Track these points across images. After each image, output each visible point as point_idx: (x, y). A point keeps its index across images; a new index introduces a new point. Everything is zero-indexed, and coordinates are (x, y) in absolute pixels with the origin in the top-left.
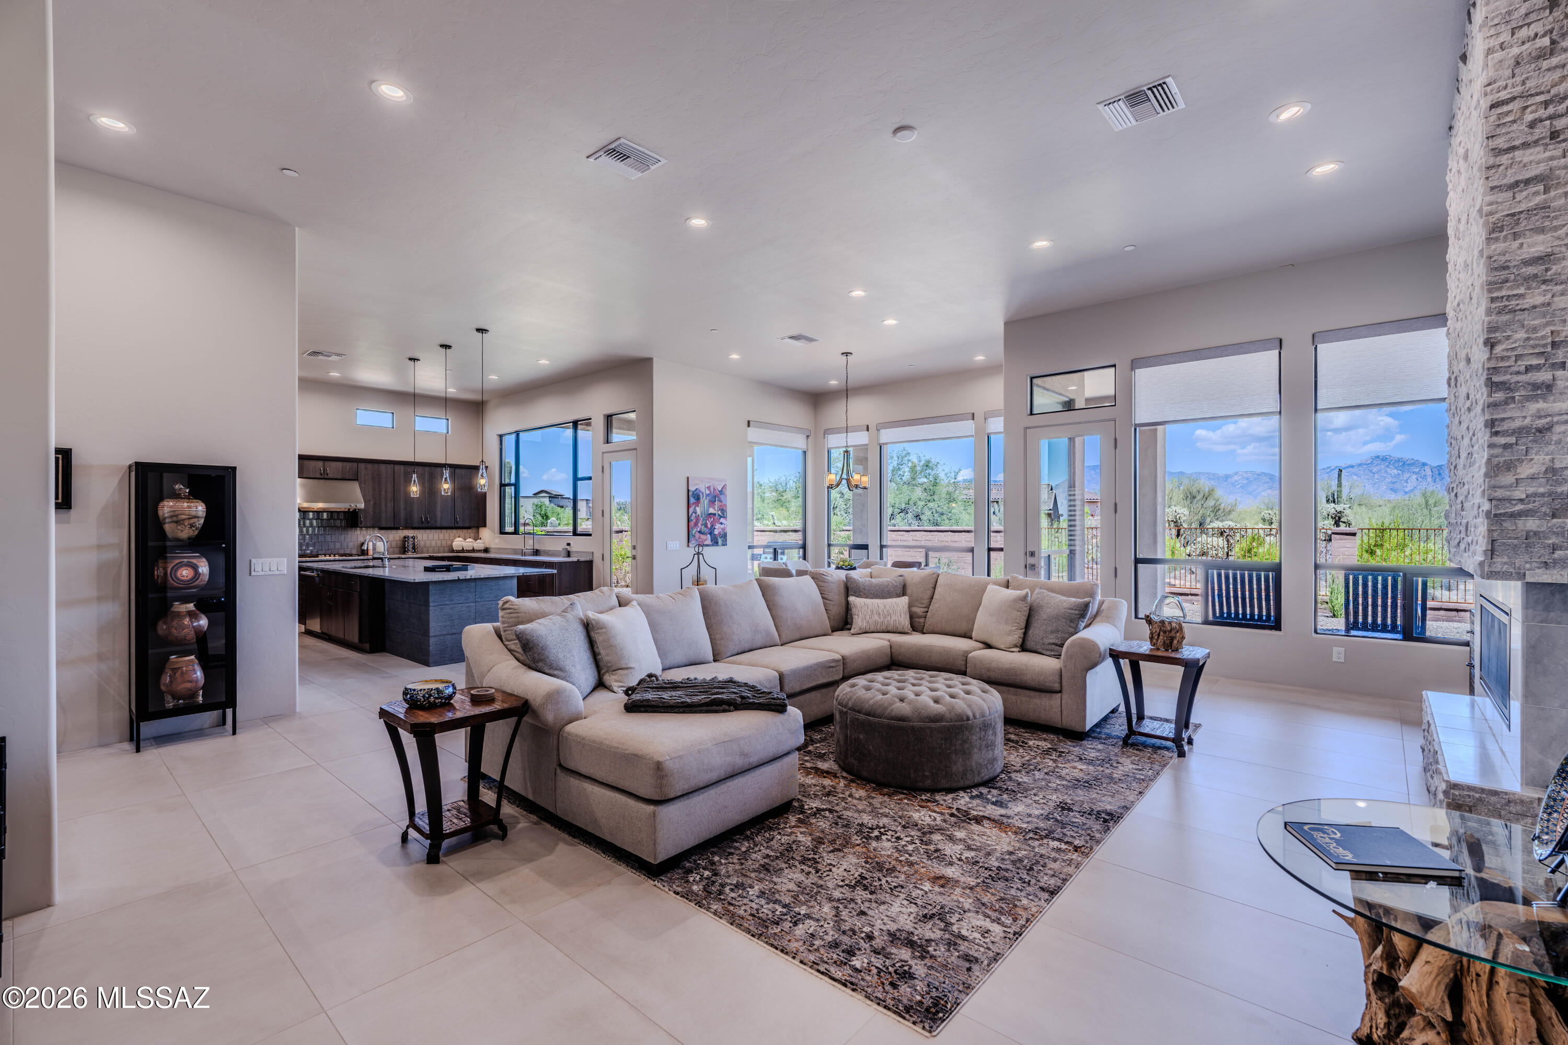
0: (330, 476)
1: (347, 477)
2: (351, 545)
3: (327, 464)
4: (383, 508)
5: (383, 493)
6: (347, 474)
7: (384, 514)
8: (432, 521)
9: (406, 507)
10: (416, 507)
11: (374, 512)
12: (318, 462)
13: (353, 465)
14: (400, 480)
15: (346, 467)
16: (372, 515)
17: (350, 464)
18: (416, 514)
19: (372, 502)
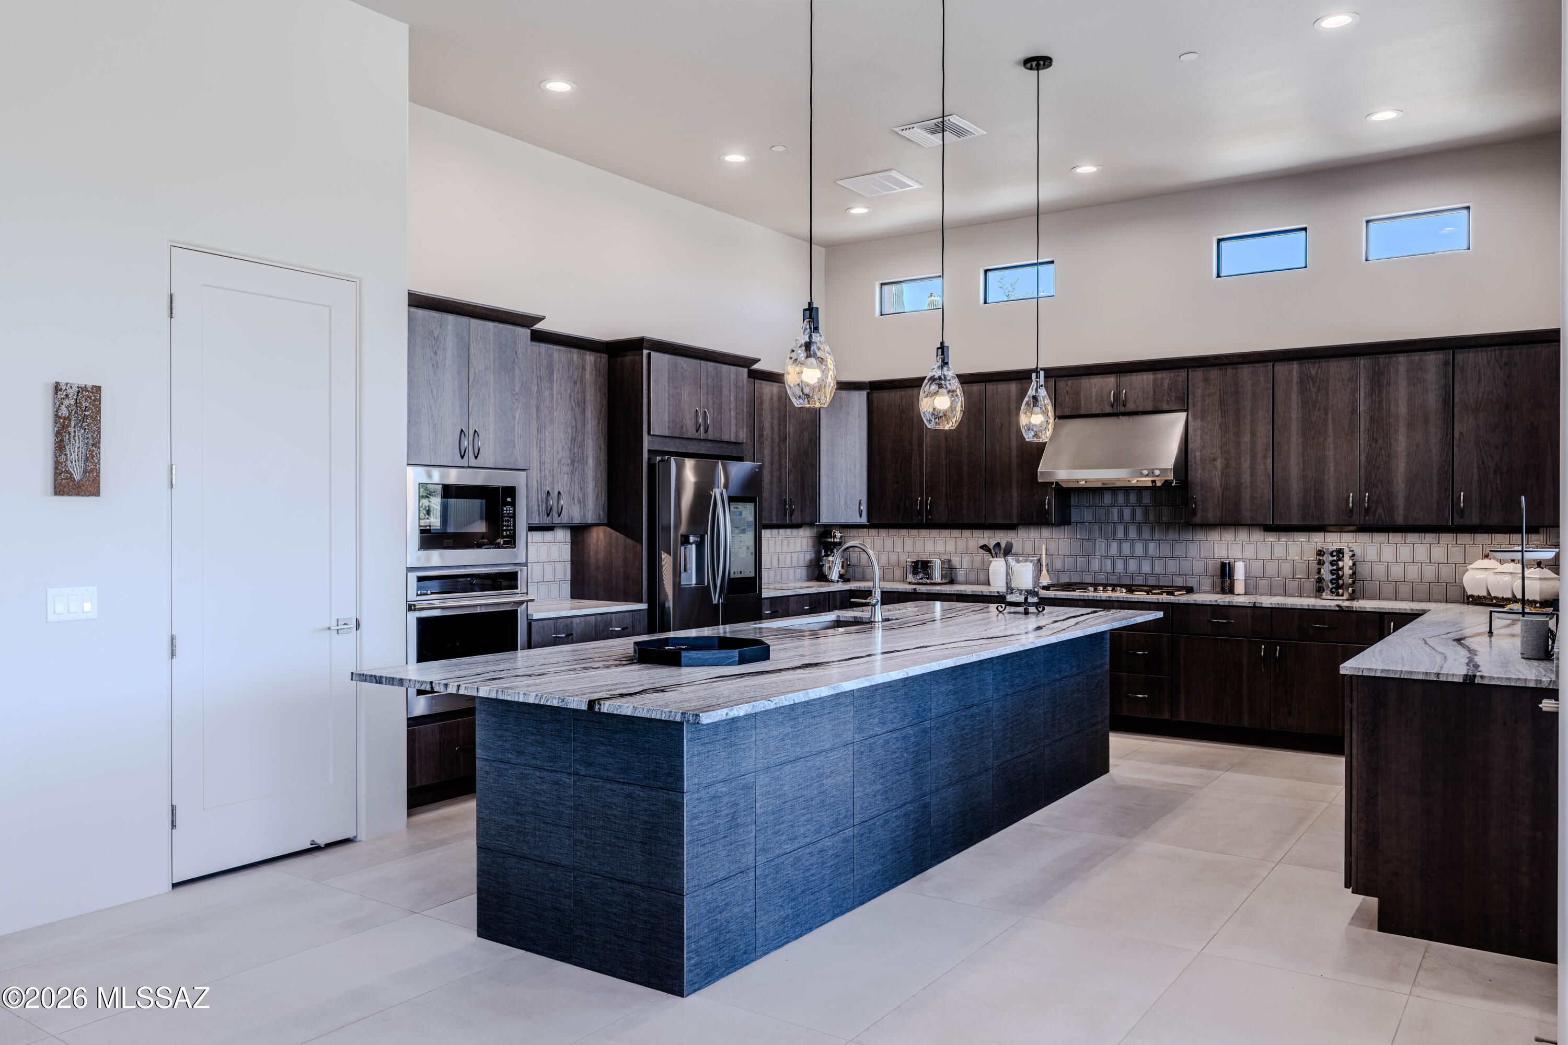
0: (1131, 406)
1: (1165, 407)
2: (1199, 566)
3: (1124, 379)
4: (1246, 478)
5: (1246, 439)
6: (1165, 398)
7: (1249, 490)
8: (1380, 511)
9: (1304, 470)
10: (1332, 470)
11: (1225, 488)
12: (1106, 377)
13: (1178, 376)
14: (1290, 400)
15: (1162, 383)
16: (1220, 496)
17: (1172, 375)
18: (1332, 492)
19: (1219, 463)
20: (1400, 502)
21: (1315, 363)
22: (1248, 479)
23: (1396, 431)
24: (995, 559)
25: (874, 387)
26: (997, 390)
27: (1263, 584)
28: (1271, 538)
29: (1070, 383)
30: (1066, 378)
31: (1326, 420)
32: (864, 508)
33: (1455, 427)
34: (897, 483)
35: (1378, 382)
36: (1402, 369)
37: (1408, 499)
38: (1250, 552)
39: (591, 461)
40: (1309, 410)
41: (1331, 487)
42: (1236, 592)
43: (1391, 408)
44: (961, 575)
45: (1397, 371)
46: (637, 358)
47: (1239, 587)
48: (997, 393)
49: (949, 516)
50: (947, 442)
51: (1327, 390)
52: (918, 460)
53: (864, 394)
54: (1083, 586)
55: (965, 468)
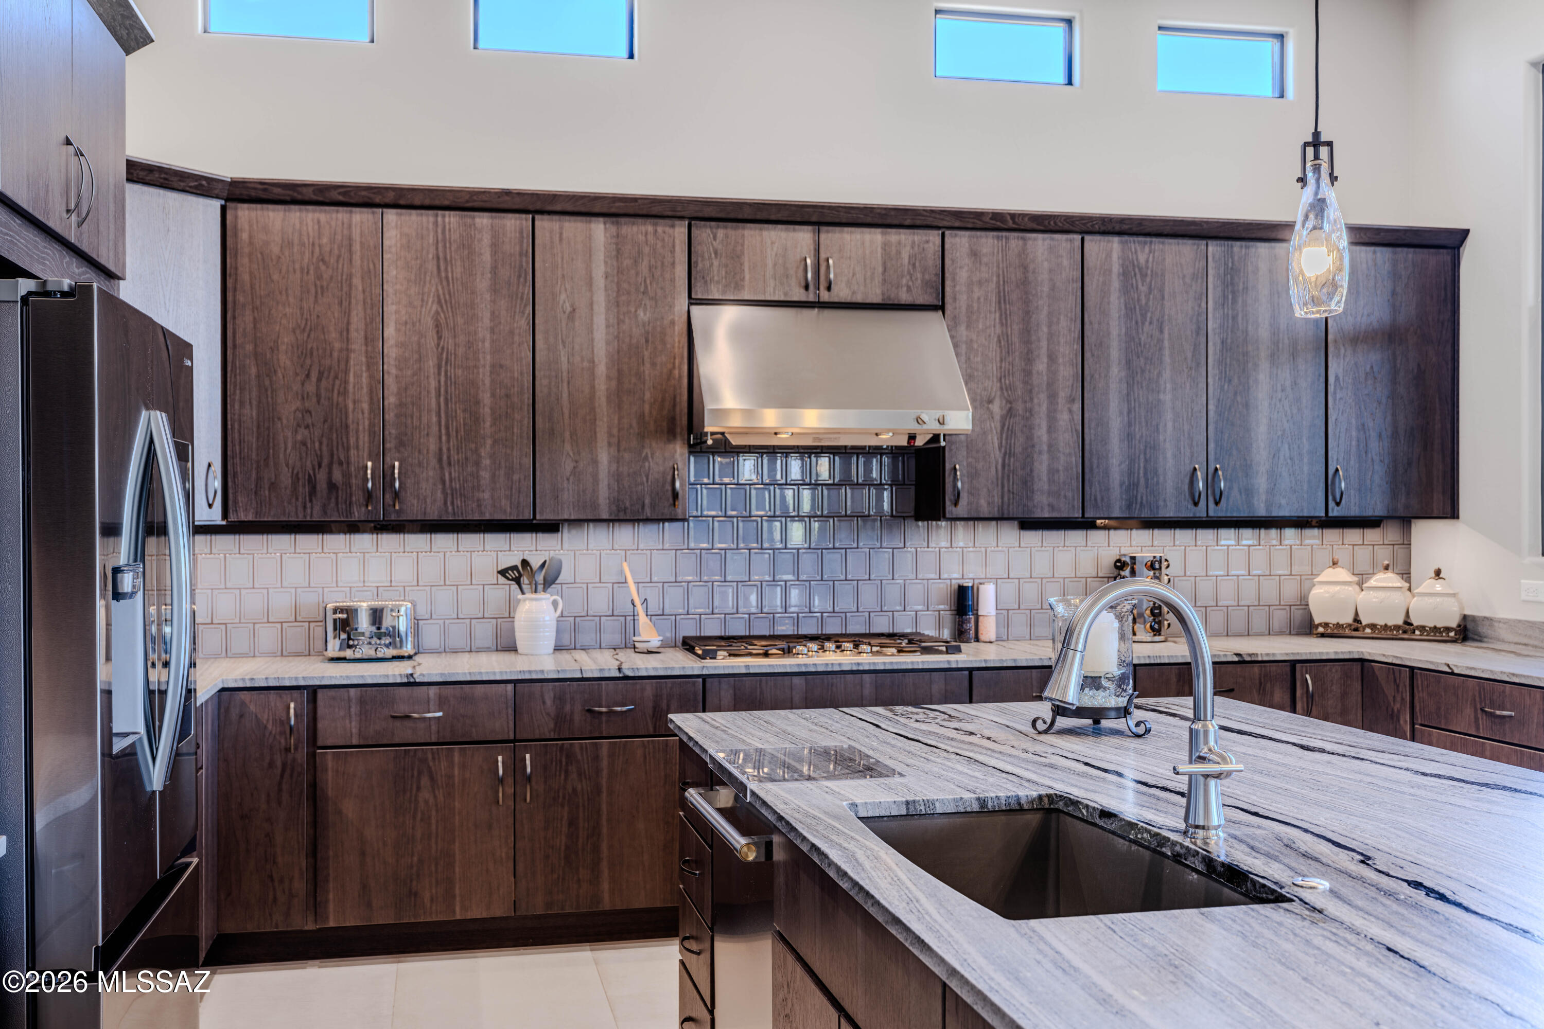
0: (841, 293)
1: (904, 297)
2: (916, 596)
3: (833, 238)
4: (1041, 433)
5: (1041, 366)
6: (904, 281)
7: (1045, 458)
8: (1235, 493)
9: (1130, 424)
10: (1170, 425)
11: (1007, 453)
12: (794, 230)
13: (927, 242)
14: (1109, 303)
15: (899, 253)
16: (1000, 467)
17: (916, 238)
18: (1170, 463)
19: (998, 408)
21: (1145, 243)
22: (1045, 438)
23: (1256, 366)
24: (528, 595)
26: (561, 234)
29: (721, 233)
30: (713, 224)
31: (1160, 341)
32: (218, 484)
33: (1330, 364)
34: (307, 427)
35: (1231, 286)
37: (1271, 475)
38: (997, 567)
40: (1137, 323)
41: (1169, 454)
42: (982, 637)
43: (1250, 327)
47: (989, 629)
48: (561, 239)
49: (445, 503)
50: (440, 338)
51: (1162, 290)
52: (365, 375)
53: (215, 207)
55: (486, 398)
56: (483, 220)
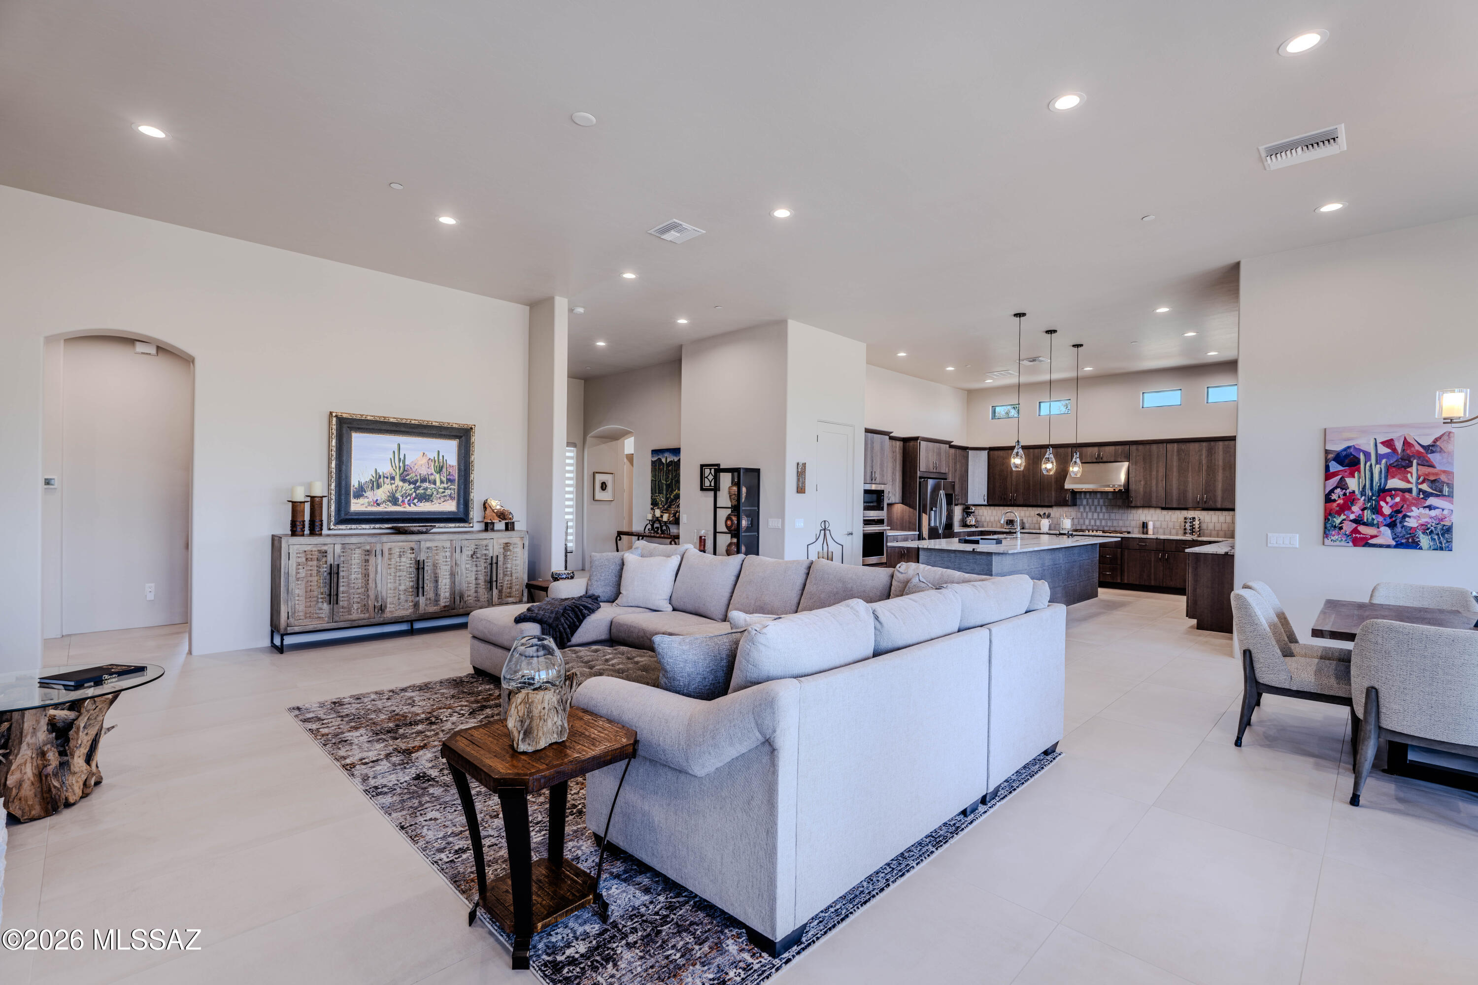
0: (1105, 459)
1: (1119, 460)
2: (1133, 523)
3: (1102, 449)
4: (1154, 488)
5: (1154, 473)
6: (1120, 457)
7: (1155, 494)
8: (1211, 502)
9: (1179, 486)
11: (1145, 492)
12: (1094, 448)
13: (1126, 448)
14: (1173, 458)
15: (1119, 451)
16: (1143, 496)
17: (1123, 447)
18: (1191, 495)
19: (1142, 483)
20: (1219, 499)
21: (1184, 444)
23: (1218, 471)
24: (1043, 519)
25: (991, 449)
27: (1161, 531)
28: (1165, 512)
31: (1188, 467)
32: (986, 498)
34: (1000, 488)
35: (1211, 452)
36: (1221, 447)
37: (1222, 498)
38: (1155, 518)
39: (898, 480)
40: (1181, 463)
41: (1190, 493)
42: (1149, 534)
44: (1027, 525)
45: (1218, 448)
46: (916, 443)
47: (1150, 531)
49: (1023, 502)
51: (1189, 455)
52: (1010, 479)
53: (987, 452)
54: (1083, 531)
55: (1031, 483)
56: (1031, 450)
